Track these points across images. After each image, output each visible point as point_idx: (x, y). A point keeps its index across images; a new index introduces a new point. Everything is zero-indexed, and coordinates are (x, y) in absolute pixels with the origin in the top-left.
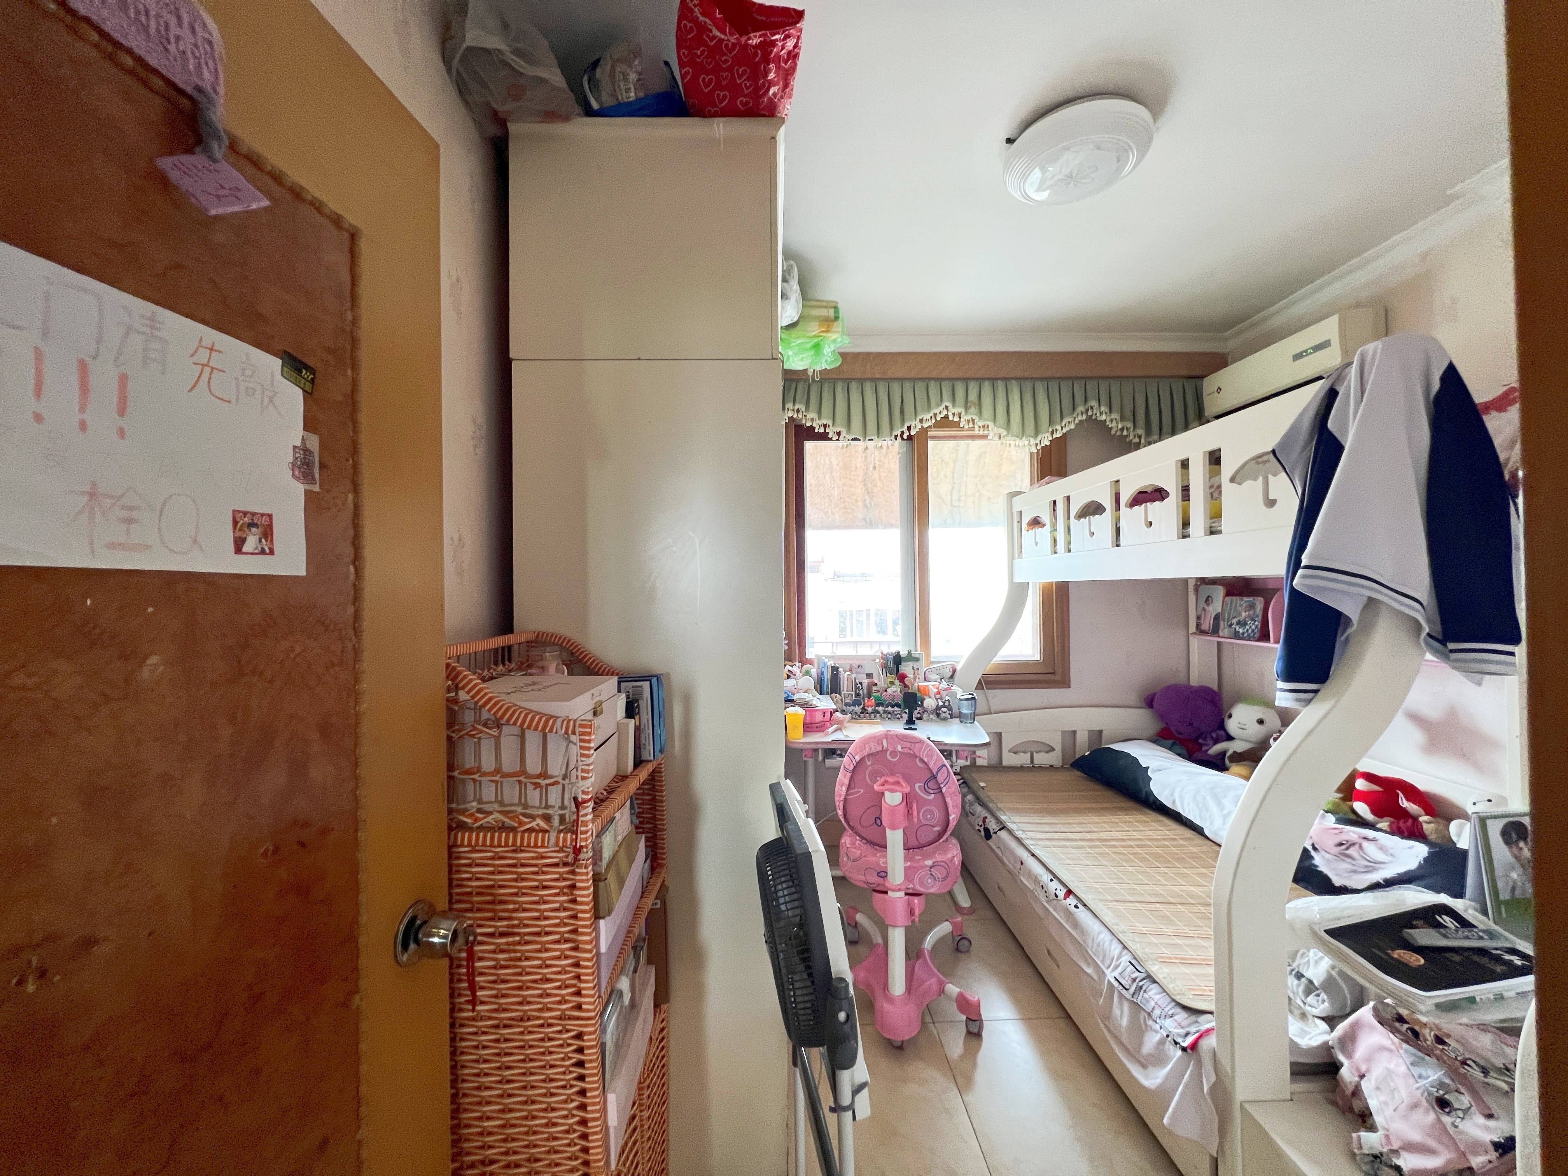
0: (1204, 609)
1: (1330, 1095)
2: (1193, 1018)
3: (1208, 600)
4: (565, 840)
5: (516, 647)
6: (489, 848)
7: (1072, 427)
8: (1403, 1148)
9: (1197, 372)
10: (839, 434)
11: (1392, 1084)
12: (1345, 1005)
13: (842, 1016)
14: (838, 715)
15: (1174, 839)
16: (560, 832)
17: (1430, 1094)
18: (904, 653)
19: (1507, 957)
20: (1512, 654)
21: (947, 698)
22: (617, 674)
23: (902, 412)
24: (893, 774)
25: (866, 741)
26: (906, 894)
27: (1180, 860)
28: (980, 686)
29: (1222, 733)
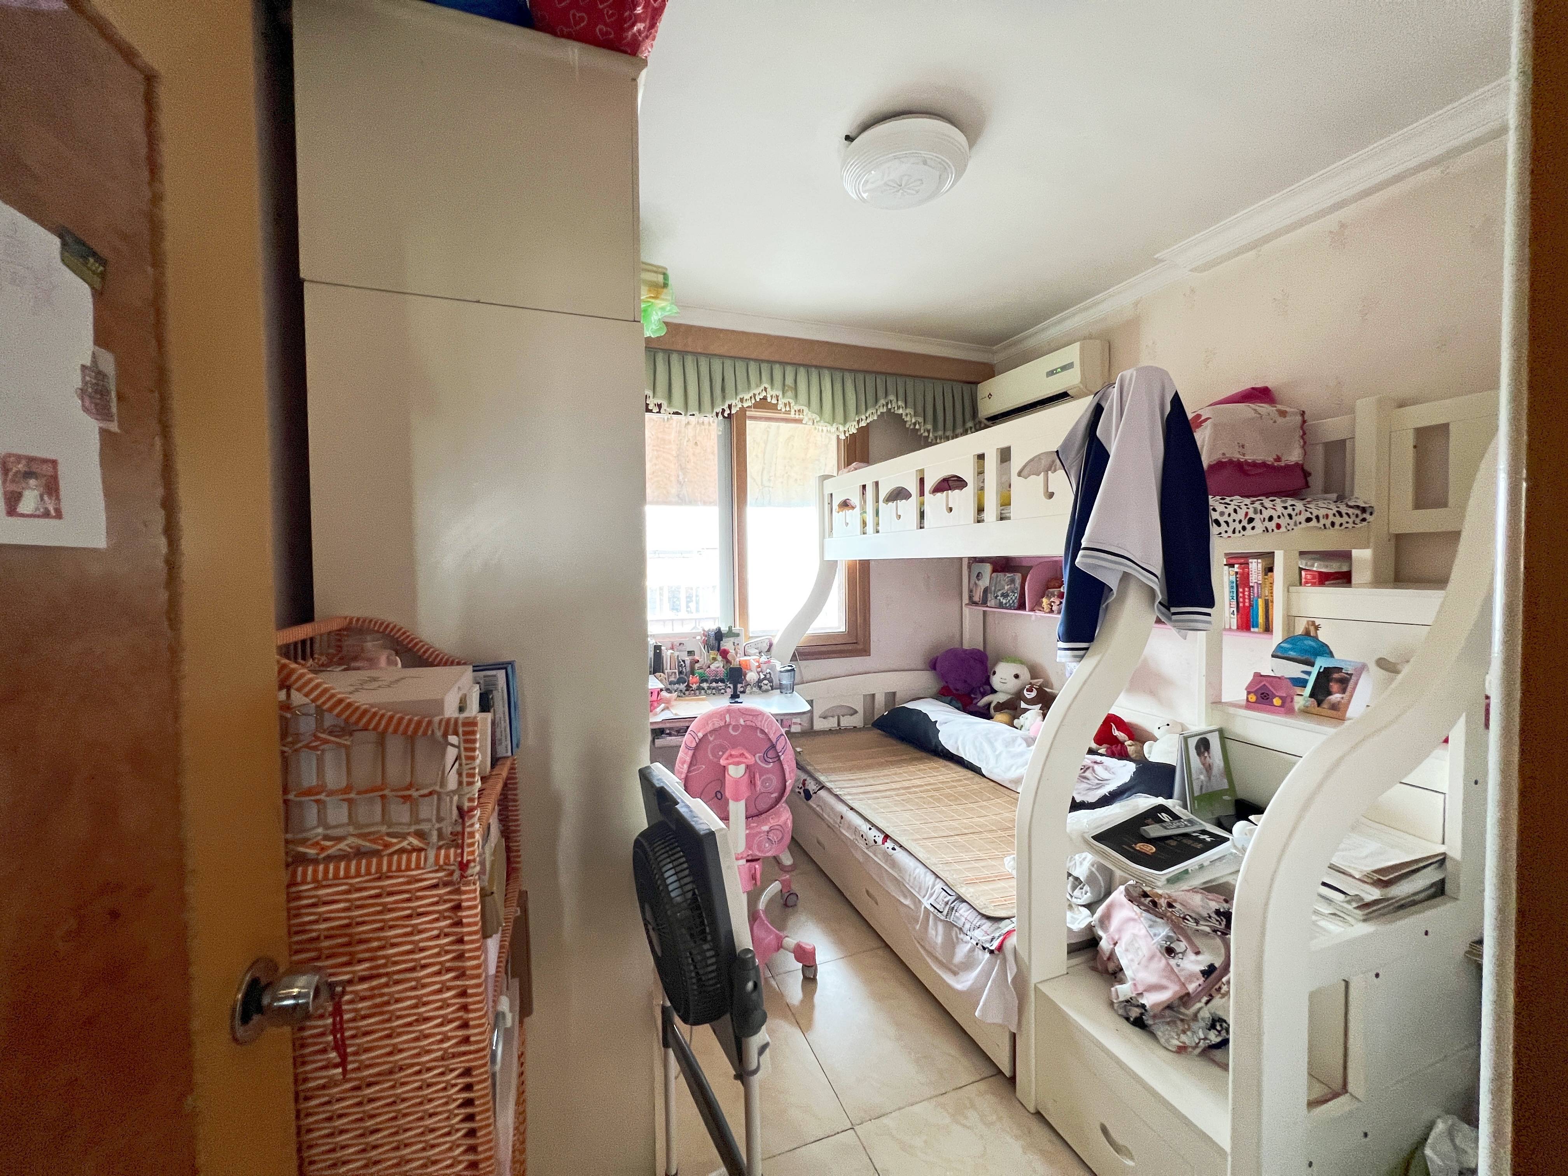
0: (976, 584)
1: (1092, 964)
2: (996, 925)
3: (979, 576)
4: (447, 856)
5: (318, 638)
6: (345, 881)
7: (875, 418)
8: (1145, 991)
9: (972, 379)
10: (660, 406)
11: (1136, 945)
12: (1100, 894)
13: (750, 985)
14: (664, 694)
15: (960, 780)
16: (439, 848)
17: (1161, 946)
18: (724, 629)
19: (1202, 837)
20: (1209, 615)
21: (768, 671)
22: (470, 664)
23: (723, 390)
24: (734, 747)
25: (710, 717)
26: (748, 861)
27: (966, 796)
28: (794, 658)
29: (988, 688)
